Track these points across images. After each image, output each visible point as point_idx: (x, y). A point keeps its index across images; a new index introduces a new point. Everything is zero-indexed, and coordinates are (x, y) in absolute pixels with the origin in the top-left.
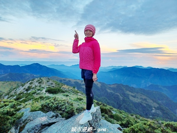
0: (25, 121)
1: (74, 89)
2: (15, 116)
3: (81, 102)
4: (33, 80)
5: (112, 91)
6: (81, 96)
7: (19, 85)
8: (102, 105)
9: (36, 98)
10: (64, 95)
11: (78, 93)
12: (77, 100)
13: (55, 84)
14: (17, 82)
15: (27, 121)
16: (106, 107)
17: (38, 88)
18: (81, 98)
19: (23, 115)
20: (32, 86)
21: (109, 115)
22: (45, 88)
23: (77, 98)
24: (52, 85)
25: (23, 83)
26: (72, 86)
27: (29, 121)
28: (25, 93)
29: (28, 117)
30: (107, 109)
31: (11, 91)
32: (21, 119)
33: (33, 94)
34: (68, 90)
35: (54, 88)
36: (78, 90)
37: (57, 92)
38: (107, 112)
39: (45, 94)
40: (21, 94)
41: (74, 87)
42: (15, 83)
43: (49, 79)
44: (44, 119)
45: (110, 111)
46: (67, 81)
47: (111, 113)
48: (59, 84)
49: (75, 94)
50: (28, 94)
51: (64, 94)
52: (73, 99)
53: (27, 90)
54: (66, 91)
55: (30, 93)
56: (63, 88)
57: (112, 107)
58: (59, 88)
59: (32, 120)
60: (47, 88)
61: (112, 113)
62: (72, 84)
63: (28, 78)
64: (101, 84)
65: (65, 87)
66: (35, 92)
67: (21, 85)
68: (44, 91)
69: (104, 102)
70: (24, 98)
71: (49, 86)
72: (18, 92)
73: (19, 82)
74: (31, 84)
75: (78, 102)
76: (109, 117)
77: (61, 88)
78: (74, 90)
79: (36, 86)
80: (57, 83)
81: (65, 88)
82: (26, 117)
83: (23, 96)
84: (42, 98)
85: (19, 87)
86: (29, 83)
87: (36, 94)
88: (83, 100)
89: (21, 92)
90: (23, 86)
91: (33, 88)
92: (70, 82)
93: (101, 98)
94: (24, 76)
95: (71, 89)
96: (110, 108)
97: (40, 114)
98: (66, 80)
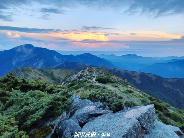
0: (75, 107)
1: (124, 80)
2: (66, 102)
3: (131, 94)
4: (85, 69)
5: (170, 86)
6: (131, 88)
7: (73, 72)
8: (156, 100)
9: (87, 86)
10: (113, 86)
11: (128, 85)
12: (126, 92)
13: (105, 74)
14: (71, 70)
15: (76, 108)
16: (160, 104)
17: (89, 77)
18: (131, 91)
19: (73, 102)
20: (84, 75)
21: (164, 113)
22: (95, 77)
23: (126, 90)
24: (102, 75)
25: (76, 71)
26: (121, 77)
27: (79, 108)
28: (78, 81)
29: (77, 104)
30: (162, 106)
31: (67, 78)
32: (71, 105)
33: (84, 82)
34: (117, 81)
35: (103, 78)
36: (128, 82)
37: (107, 82)
38: (162, 110)
39: (95, 82)
40: (75, 81)
41: (124, 79)
42: (70, 71)
43: (98, 68)
44: (92, 109)
45: (166, 109)
46: (117, 72)
47: (167, 111)
48: (108, 74)
49: (125, 85)
50: (80, 81)
51: (113, 84)
52: (122, 91)
53: (80, 78)
54: (116, 82)
55: (82, 81)
56: (112, 78)
57: (169, 105)
58: (108, 78)
59: (81, 108)
60: (97, 77)
61: (169, 111)
62: (122, 74)
63: (80, 66)
64: (156, 77)
65: (115, 77)
66: (86, 80)
67: (75, 73)
68: (94, 80)
69: (159, 97)
70: (77, 85)
71: (99, 75)
72: (73, 79)
73: (73, 70)
74: (82, 72)
75: (127, 94)
76: (164, 115)
77: (110, 78)
78: (124, 82)
79: (87, 75)
80: (106, 73)
81: (114, 79)
82: (76, 104)
83: (76, 83)
84: (93, 87)
85: (73, 75)
86: (81, 71)
87: (88, 82)
88: (134, 93)
89: (74, 79)
90: (76, 74)
91: (84, 76)
92: (120, 73)
93: (155, 93)
94: (77, 65)
95: (121, 81)
96: (166, 105)
97: (89, 102)
98: (115, 71)
